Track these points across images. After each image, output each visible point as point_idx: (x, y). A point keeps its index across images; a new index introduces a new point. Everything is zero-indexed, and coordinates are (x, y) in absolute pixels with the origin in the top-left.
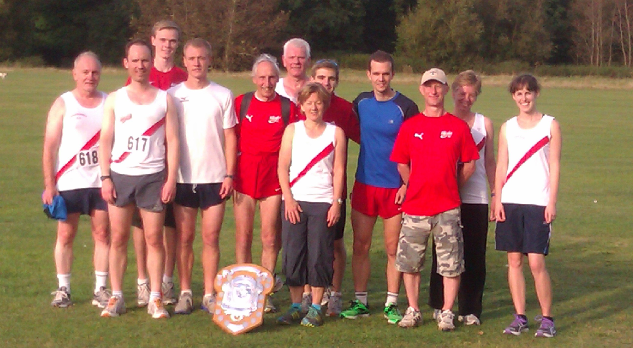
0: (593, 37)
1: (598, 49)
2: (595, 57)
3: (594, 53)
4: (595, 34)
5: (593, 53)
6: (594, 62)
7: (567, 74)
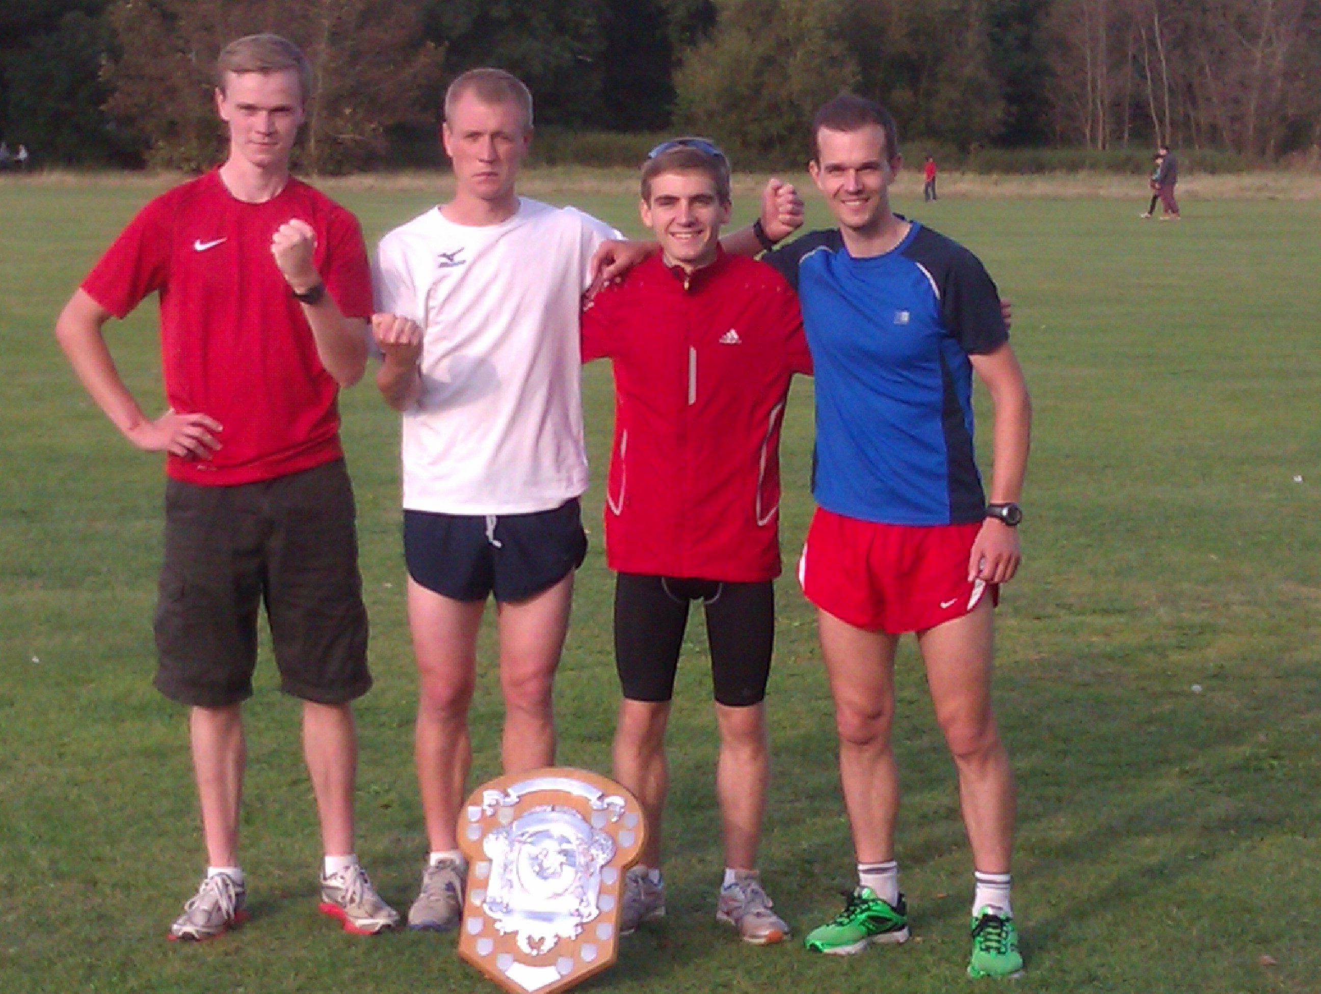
0: (1089, 88)
1: (1101, 114)
2: (1093, 130)
3: (1093, 121)
4: (1094, 81)
5: (1090, 123)
6: (1094, 140)
7: (1039, 168)
